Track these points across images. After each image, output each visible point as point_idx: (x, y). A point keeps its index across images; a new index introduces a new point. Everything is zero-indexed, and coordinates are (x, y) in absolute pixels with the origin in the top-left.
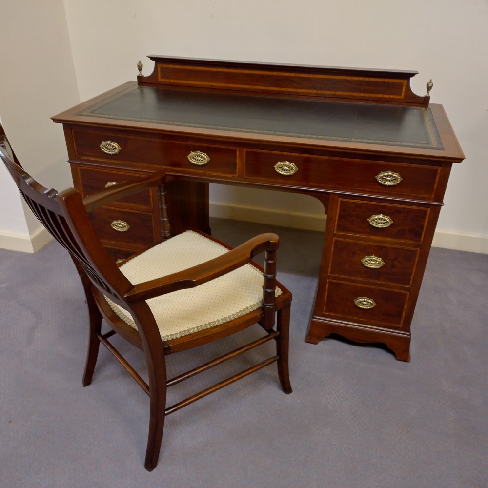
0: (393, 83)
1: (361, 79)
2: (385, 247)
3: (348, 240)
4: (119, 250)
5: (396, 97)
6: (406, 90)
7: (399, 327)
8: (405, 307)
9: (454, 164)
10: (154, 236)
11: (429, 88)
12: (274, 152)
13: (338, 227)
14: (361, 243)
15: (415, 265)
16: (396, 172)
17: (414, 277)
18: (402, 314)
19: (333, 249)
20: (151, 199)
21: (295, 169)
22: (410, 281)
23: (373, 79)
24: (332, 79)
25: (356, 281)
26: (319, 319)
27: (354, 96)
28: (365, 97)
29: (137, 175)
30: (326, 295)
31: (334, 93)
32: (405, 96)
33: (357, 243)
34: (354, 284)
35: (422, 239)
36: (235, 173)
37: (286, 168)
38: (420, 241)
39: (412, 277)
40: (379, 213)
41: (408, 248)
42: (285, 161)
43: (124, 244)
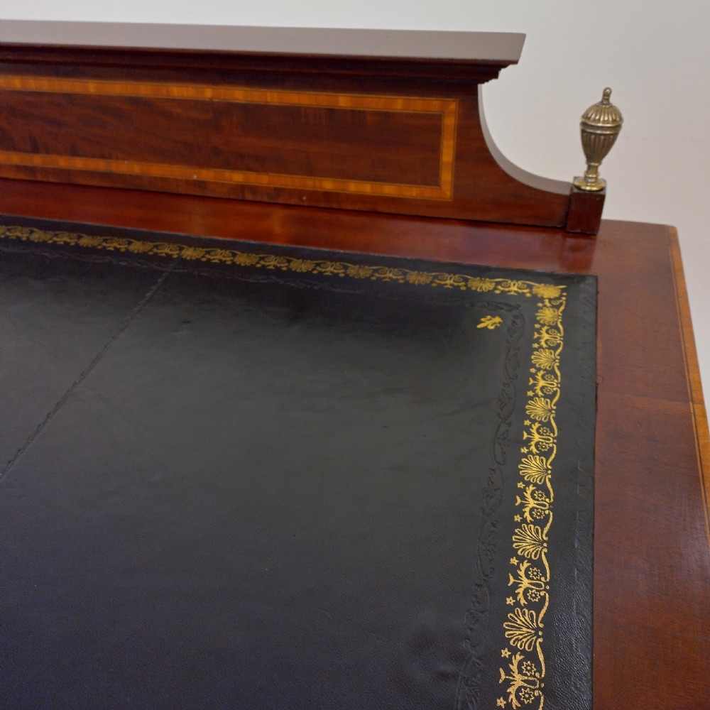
0: (385, 116)
1: (208, 93)
5: (412, 192)
6: (459, 156)
23: (271, 97)
24: (70, 97)
27: (201, 184)
28: (254, 189)
31: (100, 165)
32: (456, 188)
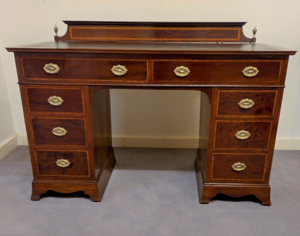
2: (250, 123)
3: (226, 121)
4: (58, 152)
5: (234, 39)
7: (261, 181)
8: (265, 165)
9: (290, 56)
10: (86, 137)
11: (254, 32)
12: (173, 60)
13: (219, 112)
14: (234, 122)
15: (270, 133)
16: (255, 67)
17: (270, 142)
18: (263, 172)
19: (216, 129)
20: (84, 106)
21: (188, 71)
22: (267, 146)
25: (232, 152)
26: (208, 185)
29: (73, 88)
30: (213, 165)
32: (240, 39)
33: (232, 122)
34: (231, 154)
35: (273, 113)
36: (146, 79)
37: (182, 71)
38: (272, 115)
39: (269, 142)
40: (245, 98)
41: (265, 121)
42: (181, 66)
43: (62, 146)
